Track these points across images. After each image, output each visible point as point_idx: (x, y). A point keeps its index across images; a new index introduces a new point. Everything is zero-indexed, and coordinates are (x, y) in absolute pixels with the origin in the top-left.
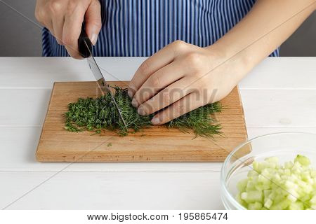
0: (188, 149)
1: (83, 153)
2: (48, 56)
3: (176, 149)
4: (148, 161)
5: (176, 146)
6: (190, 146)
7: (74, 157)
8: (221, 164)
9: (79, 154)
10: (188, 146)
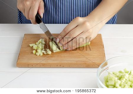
0: (80, 62)
1: (36, 64)
2: (21, 23)
3: (76, 62)
4: (63, 67)
5: (75, 61)
6: (81, 61)
7: (32, 66)
8: (97, 69)
9: (34, 64)
10: (80, 61)
